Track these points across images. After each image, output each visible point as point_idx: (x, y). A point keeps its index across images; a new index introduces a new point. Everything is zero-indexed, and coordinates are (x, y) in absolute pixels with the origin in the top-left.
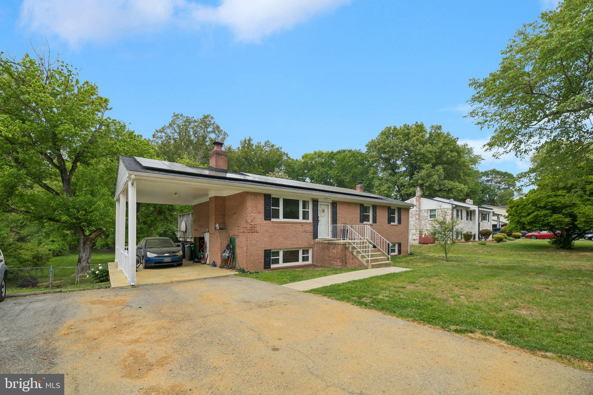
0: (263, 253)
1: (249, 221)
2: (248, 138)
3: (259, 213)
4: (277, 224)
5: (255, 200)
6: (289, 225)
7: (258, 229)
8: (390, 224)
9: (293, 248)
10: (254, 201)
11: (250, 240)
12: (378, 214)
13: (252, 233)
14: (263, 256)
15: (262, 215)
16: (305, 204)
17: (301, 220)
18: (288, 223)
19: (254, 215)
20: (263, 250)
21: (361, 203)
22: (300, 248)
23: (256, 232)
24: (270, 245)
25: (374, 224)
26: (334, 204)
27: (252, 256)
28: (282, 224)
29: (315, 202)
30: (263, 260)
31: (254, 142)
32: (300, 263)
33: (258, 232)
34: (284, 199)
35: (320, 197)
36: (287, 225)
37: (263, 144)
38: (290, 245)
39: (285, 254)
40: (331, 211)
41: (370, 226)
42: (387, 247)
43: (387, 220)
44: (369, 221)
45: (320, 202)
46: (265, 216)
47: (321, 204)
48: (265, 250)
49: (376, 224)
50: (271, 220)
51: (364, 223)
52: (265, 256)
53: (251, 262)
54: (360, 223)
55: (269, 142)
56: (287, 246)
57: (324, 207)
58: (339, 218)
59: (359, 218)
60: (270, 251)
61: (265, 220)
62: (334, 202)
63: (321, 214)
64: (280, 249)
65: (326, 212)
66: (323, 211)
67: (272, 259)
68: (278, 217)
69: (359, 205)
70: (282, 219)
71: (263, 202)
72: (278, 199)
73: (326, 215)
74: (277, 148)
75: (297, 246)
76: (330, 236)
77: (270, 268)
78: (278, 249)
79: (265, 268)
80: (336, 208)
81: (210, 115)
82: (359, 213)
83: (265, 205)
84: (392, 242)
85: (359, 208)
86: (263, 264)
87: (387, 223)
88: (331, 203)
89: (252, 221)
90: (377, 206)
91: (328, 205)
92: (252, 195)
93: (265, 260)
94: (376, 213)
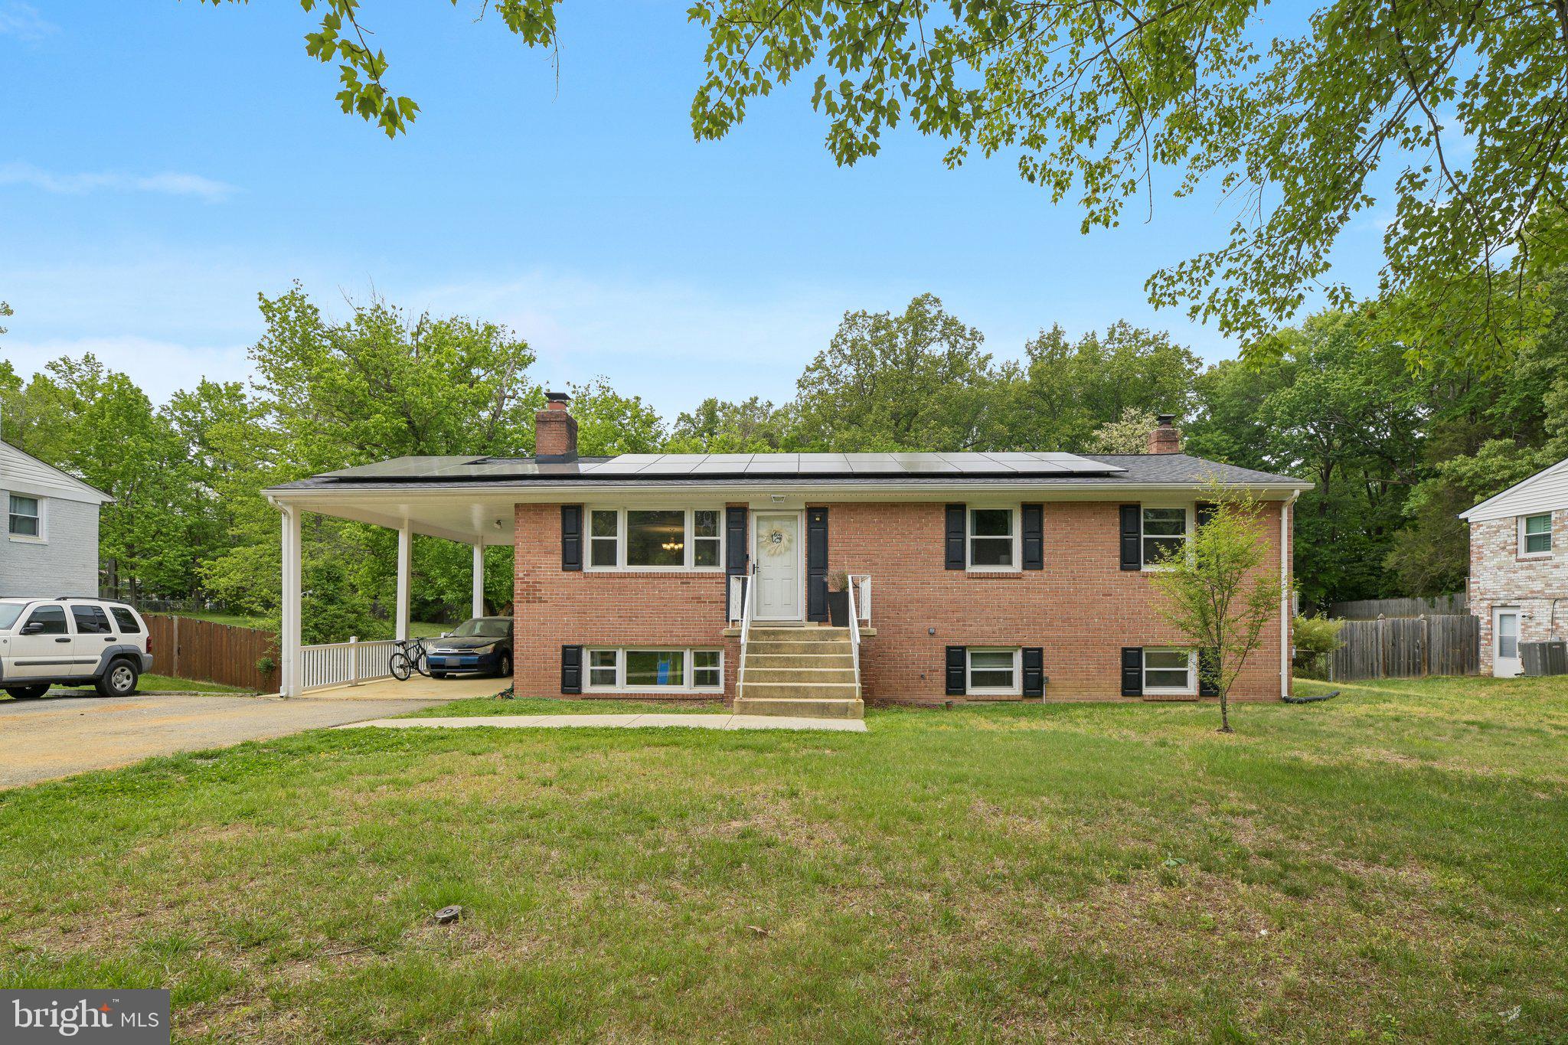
0: (560, 653)
1: (521, 575)
2: (1047, 331)
3: (549, 553)
4: (599, 580)
5: (536, 522)
6: (640, 580)
7: (544, 593)
8: (1138, 569)
9: (654, 645)
10: (533, 525)
11: (522, 620)
12: (1049, 534)
13: (528, 602)
14: (560, 660)
15: (557, 559)
16: (706, 520)
17: (689, 566)
18: (637, 576)
19: (534, 559)
20: (560, 646)
21: (950, 500)
22: (686, 646)
23: (541, 602)
24: (579, 635)
25: (1030, 574)
26: (817, 515)
27: (527, 658)
28: (617, 581)
29: (738, 514)
30: (558, 672)
31: (1073, 338)
32: (688, 688)
33: (546, 602)
34: (631, 514)
35: (752, 495)
36: (634, 581)
38: (649, 636)
39: (634, 658)
40: (804, 537)
41: (1004, 581)
42: (1120, 662)
43: (1114, 557)
44: (1009, 562)
45: (754, 510)
46: (565, 561)
47: (759, 518)
48: (564, 648)
49: (1044, 573)
50: (580, 569)
51: (970, 568)
52: (564, 663)
53: (528, 674)
54: (947, 568)
55: (1122, 324)
56: (641, 640)
57: (777, 525)
58: (838, 558)
59: (943, 552)
60: (579, 648)
61: (564, 569)
62: (818, 506)
63: (769, 548)
64: (618, 647)
65: (790, 541)
66: (776, 536)
67: (592, 671)
68: (613, 562)
69: (943, 510)
70: (622, 566)
71: (558, 525)
72: (613, 516)
73: (788, 549)
74: (1151, 337)
75: (675, 640)
76: (801, 614)
77: (579, 692)
78: (609, 646)
79: (563, 692)
80: (824, 523)
81: (927, 295)
82: (943, 536)
83: (564, 532)
84: (1151, 642)
85: (943, 519)
86: (559, 681)
87: (1118, 567)
88: (801, 510)
89: (528, 575)
90: (1049, 503)
91: (796, 517)
92: (529, 510)
93: (564, 670)
94: (1041, 531)
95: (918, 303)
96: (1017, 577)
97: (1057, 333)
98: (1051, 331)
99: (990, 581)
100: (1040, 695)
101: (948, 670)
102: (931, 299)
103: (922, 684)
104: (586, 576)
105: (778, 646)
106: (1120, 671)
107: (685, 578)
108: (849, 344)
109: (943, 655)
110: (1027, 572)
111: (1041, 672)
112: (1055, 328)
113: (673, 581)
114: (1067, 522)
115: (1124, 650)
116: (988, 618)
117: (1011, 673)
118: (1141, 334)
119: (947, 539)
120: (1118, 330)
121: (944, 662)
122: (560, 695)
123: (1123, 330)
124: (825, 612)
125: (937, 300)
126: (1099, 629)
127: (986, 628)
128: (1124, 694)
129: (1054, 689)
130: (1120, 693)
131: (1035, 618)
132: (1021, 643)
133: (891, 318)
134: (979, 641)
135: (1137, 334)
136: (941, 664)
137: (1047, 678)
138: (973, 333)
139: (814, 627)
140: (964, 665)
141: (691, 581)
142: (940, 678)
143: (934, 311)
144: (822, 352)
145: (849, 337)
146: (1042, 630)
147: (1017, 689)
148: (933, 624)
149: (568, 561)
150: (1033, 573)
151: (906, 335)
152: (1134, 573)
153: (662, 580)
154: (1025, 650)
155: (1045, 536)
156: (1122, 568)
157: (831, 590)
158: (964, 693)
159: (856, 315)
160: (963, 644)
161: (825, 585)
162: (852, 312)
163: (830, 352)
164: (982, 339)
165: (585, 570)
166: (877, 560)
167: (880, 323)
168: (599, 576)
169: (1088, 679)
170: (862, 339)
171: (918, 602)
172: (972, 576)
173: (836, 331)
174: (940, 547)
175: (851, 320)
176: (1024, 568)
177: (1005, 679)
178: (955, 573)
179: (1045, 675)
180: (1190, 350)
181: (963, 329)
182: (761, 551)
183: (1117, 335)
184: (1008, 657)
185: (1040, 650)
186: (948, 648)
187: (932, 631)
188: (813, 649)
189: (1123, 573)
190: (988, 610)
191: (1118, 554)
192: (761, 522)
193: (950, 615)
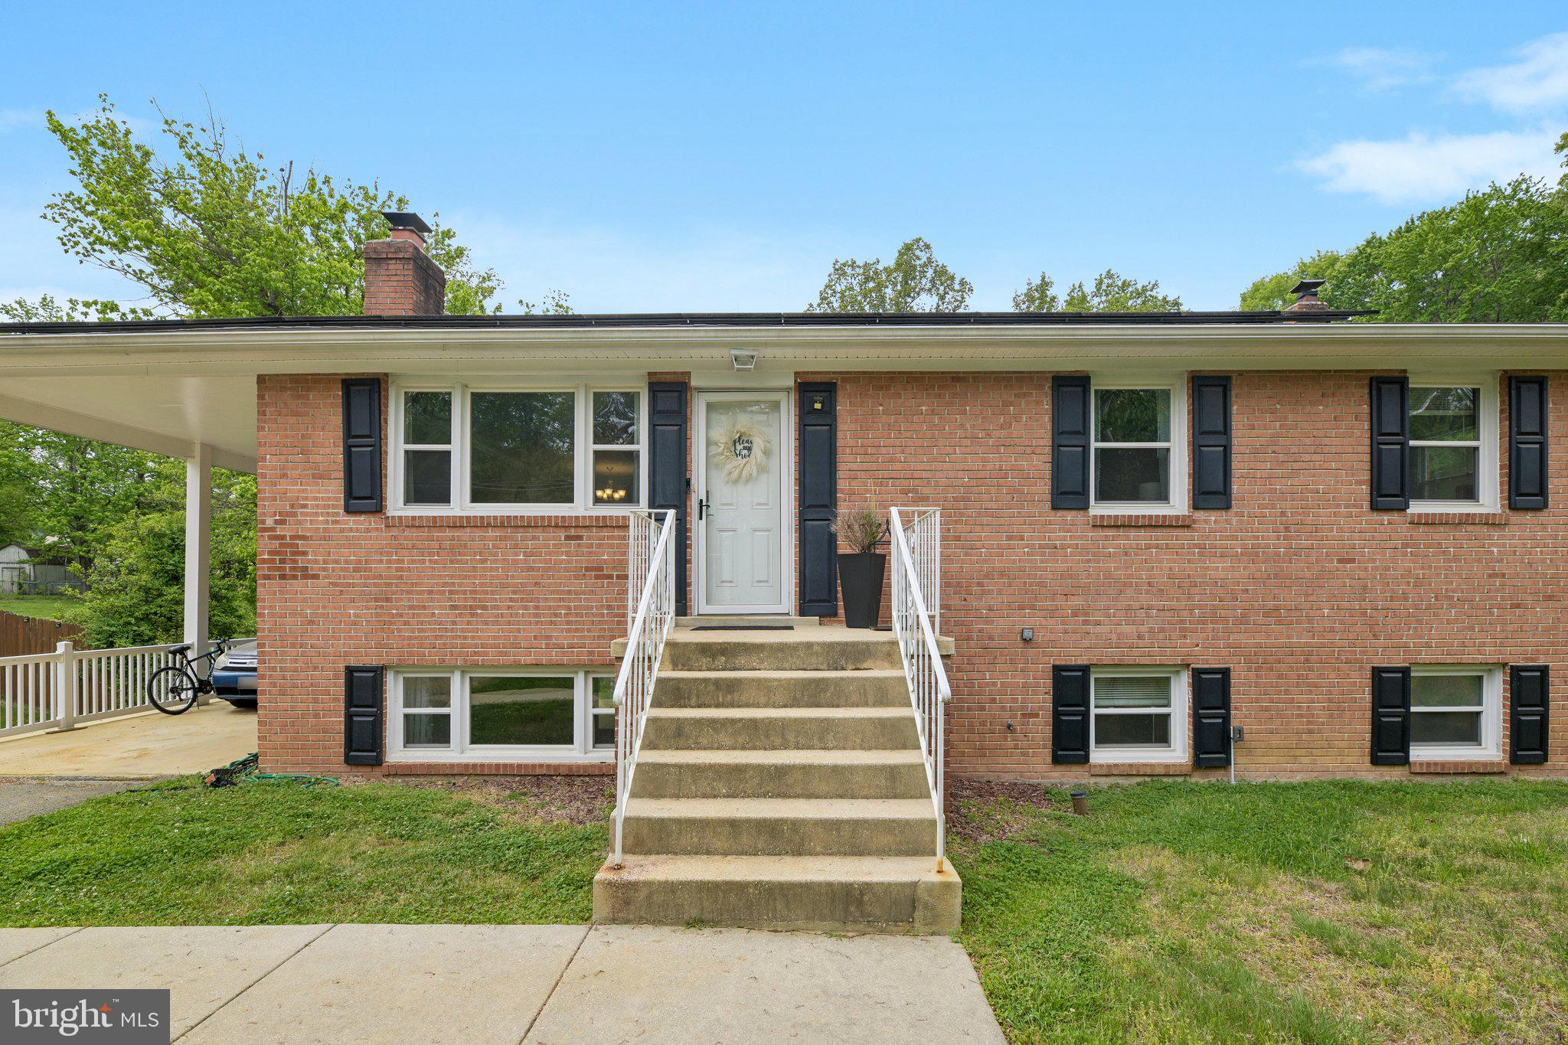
0: (342, 680)
1: (269, 522)
2: (1037, 281)
3: (321, 477)
4: (414, 533)
5: (297, 414)
6: (490, 533)
7: (313, 557)
8: (1403, 509)
9: (517, 665)
10: (292, 420)
11: (272, 615)
12: (1241, 437)
13: (283, 577)
14: (342, 697)
15: (334, 489)
17: (582, 504)
18: (505, 523)
19: (293, 490)
20: (342, 666)
21: (1068, 362)
22: (577, 666)
23: (305, 577)
24: (379, 646)
25: (1210, 518)
26: (817, 399)
27: (282, 693)
28: (448, 533)
29: (671, 397)
30: (338, 721)
32: (583, 750)
33: (315, 577)
34: (477, 398)
36: (478, 533)
37: (1089, 288)
40: (793, 444)
41: (1159, 533)
42: (1368, 696)
43: (1359, 483)
44: (1163, 496)
45: (700, 390)
46: (350, 494)
47: (710, 407)
48: (350, 671)
49: (1231, 517)
50: (379, 509)
51: (1099, 509)
52: (350, 701)
53: (284, 725)
54: (1055, 507)
55: (1109, 275)
56: (492, 656)
57: (742, 421)
58: (856, 486)
59: (1048, 474)
60: (377, 674)
61: (348, 510)
62: (819, 379)
63: (728, 467)
64: (452, 669)
65: (767, 453)
66: (741, 444)
67: (407, 716)
68: (444, 498)
69: (1048, 385)
70: (461, 503)
71: (337, 419)
72: (443, 402)
73: (762, 469)
74: (1140, 288)
75: (554, 656)
76: (787, 600)
77: (378, 761)
78: (433, 667)
79: (349, 761)
80: (829, 414)
81: (918, 240)
82: (1047, 441)
83: (348, 433)
84: (1424, 657)
85: (1047, 406)
86: (341, 739)
87: (1366, 505)
88: (788, 390)
89: (282, 522)
90: (1240, 373)
91: (775, 406)
92: (284, 389)
93: (349, 717)
94: (1226, 430)
95: (908, 248)
96: (1182, 524)
97: (1044, 285)
98: (1039, 282)
99: (1133, 533)
100: (1225, 764)
101: (1056, 715)
102: (921, 244)
103: (1010, 743)
104: (391, 524)
105: (732, 686)
106: (1369, 714)
107: (572, 528)
108: (838, 295)
109: (1047, 683)
110: (1200, 515)
111: (1226, 719)
112: (1043, 278)
113: (551, 533)
114: (1274, 412)
115: (1377, 672)
116: (1129, 608)
117: (1166, 717)
118: (1129, 285)
119: (1056, 447)
120: (1106, 281)
121: (1049, 697)
122: (344, 767)
123: (1110, 281)
124: (831, 598)
125: (928, 247)
126: (1332, 630)
127: (1126, 629)
128: (1376, 761)
129: (1250, 752)
130: (1367, 759)
131: (1214, 608)
132: (1190, 659)
133: (880, 267)
134: (1111, 655)
135: (1125, 285)
136: (1042, 700)
137: (1240, 731)
138: (963, 283)
139: (813, 632)
140: (1086, 703)
141: (584, 533)
142: (1041, 731)
143: (924, 256)
144: (811, 305)
145: (838, 288)
146: (1228, 632)
147: (1178, 750)
148: (1029, 621)
149: (356, 493)
150: (1213, 516)
151: (895, 285)
152: (1395, 516)
153: (531, 533)
154: (1197, 674)
155: (1235, 441)
156: (1374, 507)
157: (844, 548)
158: (1085, 759)
159: (844, 265)
160: (1082, 661)
161: (832, 538)
162: (842, 261)
163: (819, 305)
164: (971, 290)
165: (391, 511)
166: (926, 491)
167: (869, 273)
168: (415, 523)
169: (1310, 732)
170: (851, 289)
171: (1002, 575)
172: (1101, 524)
173: (826, 280)
174: (1041, 464)
175: (840, 271)
176: (1196, 506)
177: (1154, 731)
178: (1070, 516)
179: (1235, 723)
180: (1180, 301)
181: (952, 278)
182: (714, 474)
183: (1104, 287)
184: (1161, 687)
185: (1225, 673)
186: (1057, 669)
187: (1028, 634)
188: (813, 694)
189: (1375, 516)
190: (1130, 592)
191: (1366, 476)
192: (715, 416)
193: (1060, 601)
